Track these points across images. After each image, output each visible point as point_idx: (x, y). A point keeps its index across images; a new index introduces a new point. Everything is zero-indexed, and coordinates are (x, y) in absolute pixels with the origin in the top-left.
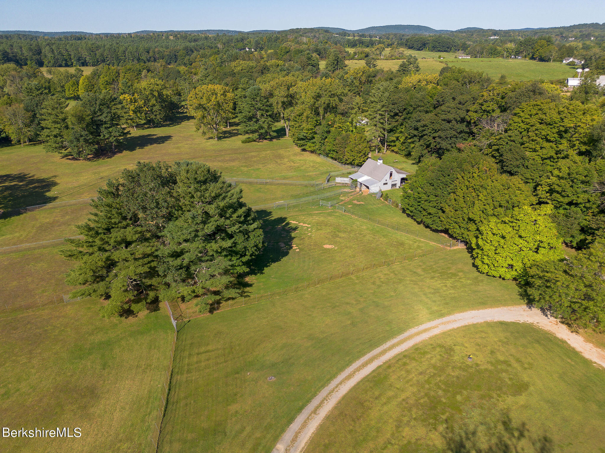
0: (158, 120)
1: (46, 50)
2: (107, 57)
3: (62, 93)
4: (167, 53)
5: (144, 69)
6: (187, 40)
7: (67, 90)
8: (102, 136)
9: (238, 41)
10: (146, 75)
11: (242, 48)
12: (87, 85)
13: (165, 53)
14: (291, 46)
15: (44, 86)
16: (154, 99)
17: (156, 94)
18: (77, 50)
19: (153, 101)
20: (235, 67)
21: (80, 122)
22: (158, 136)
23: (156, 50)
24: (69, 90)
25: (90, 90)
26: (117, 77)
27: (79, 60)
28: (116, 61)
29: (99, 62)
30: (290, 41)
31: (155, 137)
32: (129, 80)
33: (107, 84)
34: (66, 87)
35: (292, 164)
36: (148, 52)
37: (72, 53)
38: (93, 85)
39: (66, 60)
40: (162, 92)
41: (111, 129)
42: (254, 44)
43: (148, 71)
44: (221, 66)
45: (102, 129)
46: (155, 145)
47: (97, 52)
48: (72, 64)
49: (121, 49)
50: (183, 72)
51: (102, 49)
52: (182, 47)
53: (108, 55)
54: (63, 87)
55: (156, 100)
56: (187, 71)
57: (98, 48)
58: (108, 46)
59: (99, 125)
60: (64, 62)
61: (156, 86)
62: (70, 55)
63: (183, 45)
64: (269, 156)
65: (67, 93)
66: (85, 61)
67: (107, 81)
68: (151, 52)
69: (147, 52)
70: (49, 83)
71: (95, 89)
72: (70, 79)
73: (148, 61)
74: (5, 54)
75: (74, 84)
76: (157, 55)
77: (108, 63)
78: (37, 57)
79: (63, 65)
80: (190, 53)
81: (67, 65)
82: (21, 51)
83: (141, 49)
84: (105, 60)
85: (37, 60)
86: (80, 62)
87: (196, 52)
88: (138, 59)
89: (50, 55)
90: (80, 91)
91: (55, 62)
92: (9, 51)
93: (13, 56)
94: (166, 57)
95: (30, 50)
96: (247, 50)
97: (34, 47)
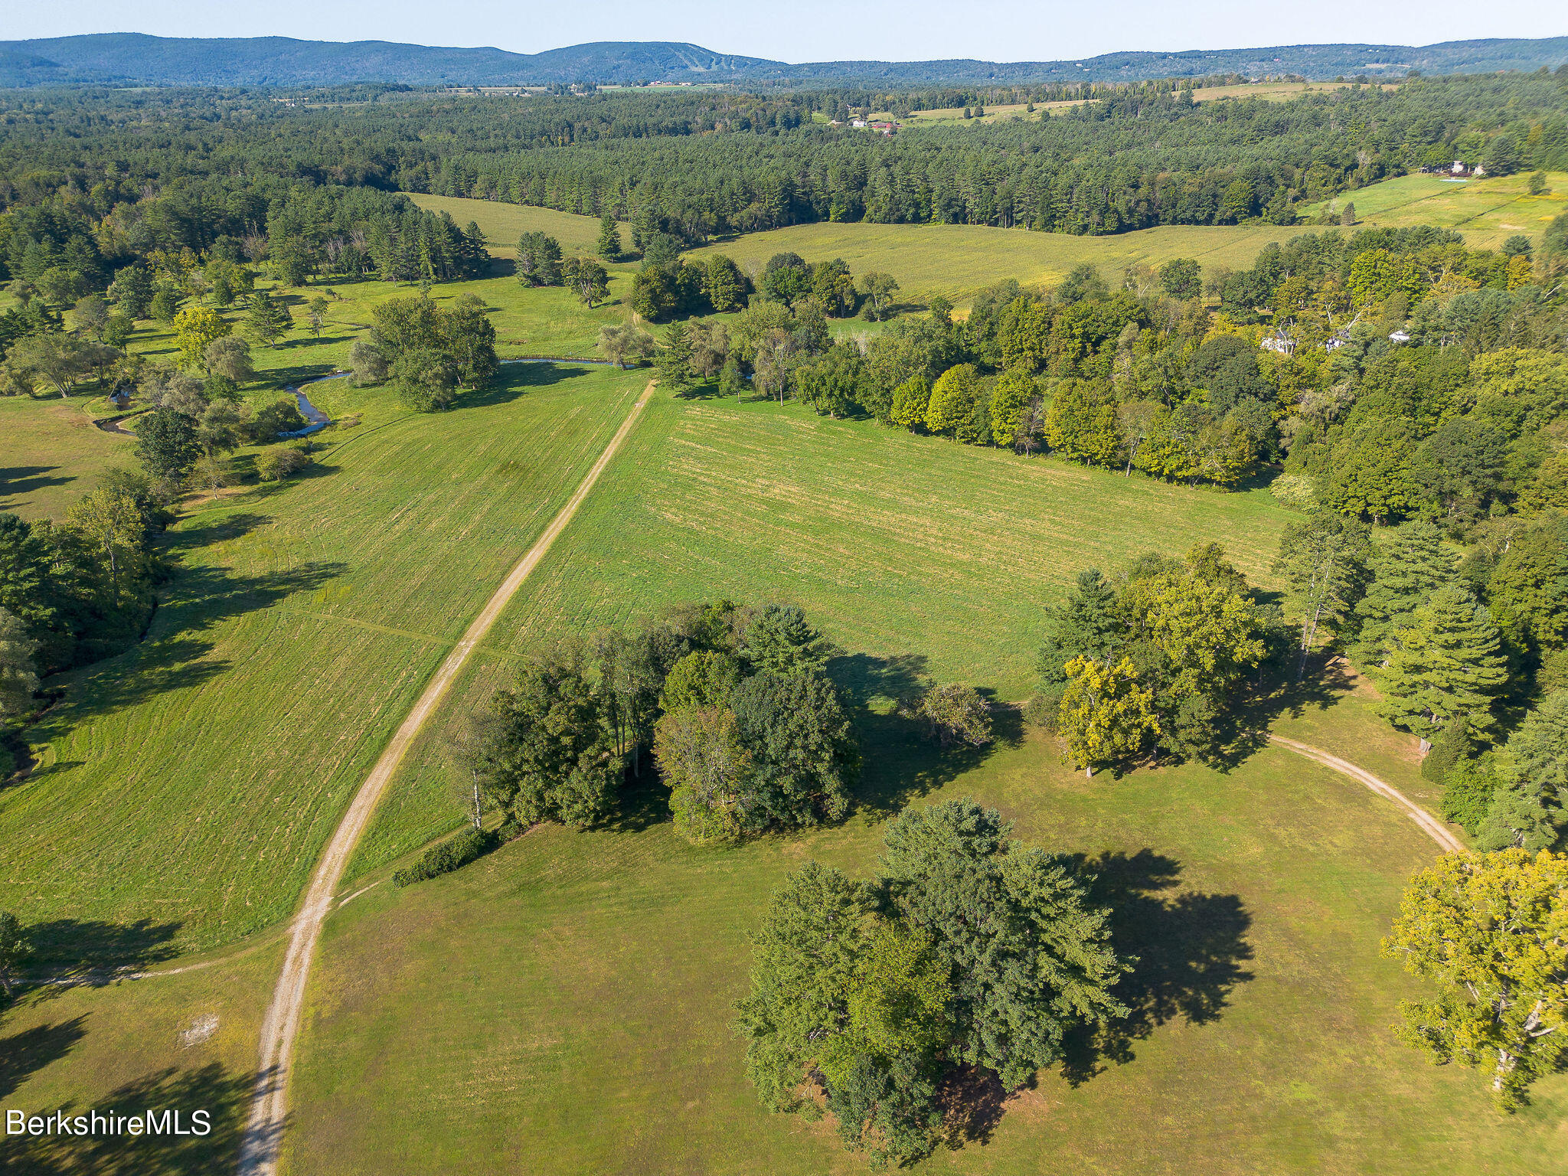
1: (877, 178)
2: (1019, 202)
3: (881, 406)
4: (1192, 189)
7: (896, 404)
10: (1133, 340)
11: (1441, 158)
12: (953, 399)
13: (1186, 187)
15: (840, 384)
18: (951, 178)
20: (1487, 373)
23: (1162, 175)
24: (902, 405)
25: (959, 415)
27: (949, 205)
28: (1043, 213)
29: (996, 213)
33: (1014, 406)
34: (896, 397)
36: (1136, 186)
37: (936, 187)
38: (971, 401)
39: (917, 205)
42: (1489, 152)
43: (1143, 324)
44: (1418, 344)
47: (998, 187)
48: (929, 216)
49: (1063, 180)
50: (1270, 369)
51: (1012, 178)
52: (1241, 168)
53: (1025, 196)
54: (887, 392)
56: (1285, 365)
57: (1003, 174)
58: (1030, 170)
60: (912, 210)
62: (931, 192)
63: (1246, 162)
65: (895, 413)
66: (964, 208)
67: (1013, 397)
68: (1144, 183)
69: (1134, 186)
70: (856, 373)
71: (974, 414)
72: (911, 368)
73: (1131, 212)
74: (788, 189)
75: (920, 388)
76: (1159, 195)
77: (1019, 217)
78: (854, 195)
79: (909, 217)
80: (1262, 187)
81: (917, 219)
82: (824, 180)
83: (1119, 178)
84: (1012, 207)
85: (853, 202)
86: (951, 211)
87: (1282, 188)
88: (1105, 210)
89: (883, 191)
90: (929, 412)
91: (891, 209)
92: (798, 180)
93: (803, 193)
94: (1184, 203)
95: (844, 175)
96: (1458, 168)
97: (853, 169)
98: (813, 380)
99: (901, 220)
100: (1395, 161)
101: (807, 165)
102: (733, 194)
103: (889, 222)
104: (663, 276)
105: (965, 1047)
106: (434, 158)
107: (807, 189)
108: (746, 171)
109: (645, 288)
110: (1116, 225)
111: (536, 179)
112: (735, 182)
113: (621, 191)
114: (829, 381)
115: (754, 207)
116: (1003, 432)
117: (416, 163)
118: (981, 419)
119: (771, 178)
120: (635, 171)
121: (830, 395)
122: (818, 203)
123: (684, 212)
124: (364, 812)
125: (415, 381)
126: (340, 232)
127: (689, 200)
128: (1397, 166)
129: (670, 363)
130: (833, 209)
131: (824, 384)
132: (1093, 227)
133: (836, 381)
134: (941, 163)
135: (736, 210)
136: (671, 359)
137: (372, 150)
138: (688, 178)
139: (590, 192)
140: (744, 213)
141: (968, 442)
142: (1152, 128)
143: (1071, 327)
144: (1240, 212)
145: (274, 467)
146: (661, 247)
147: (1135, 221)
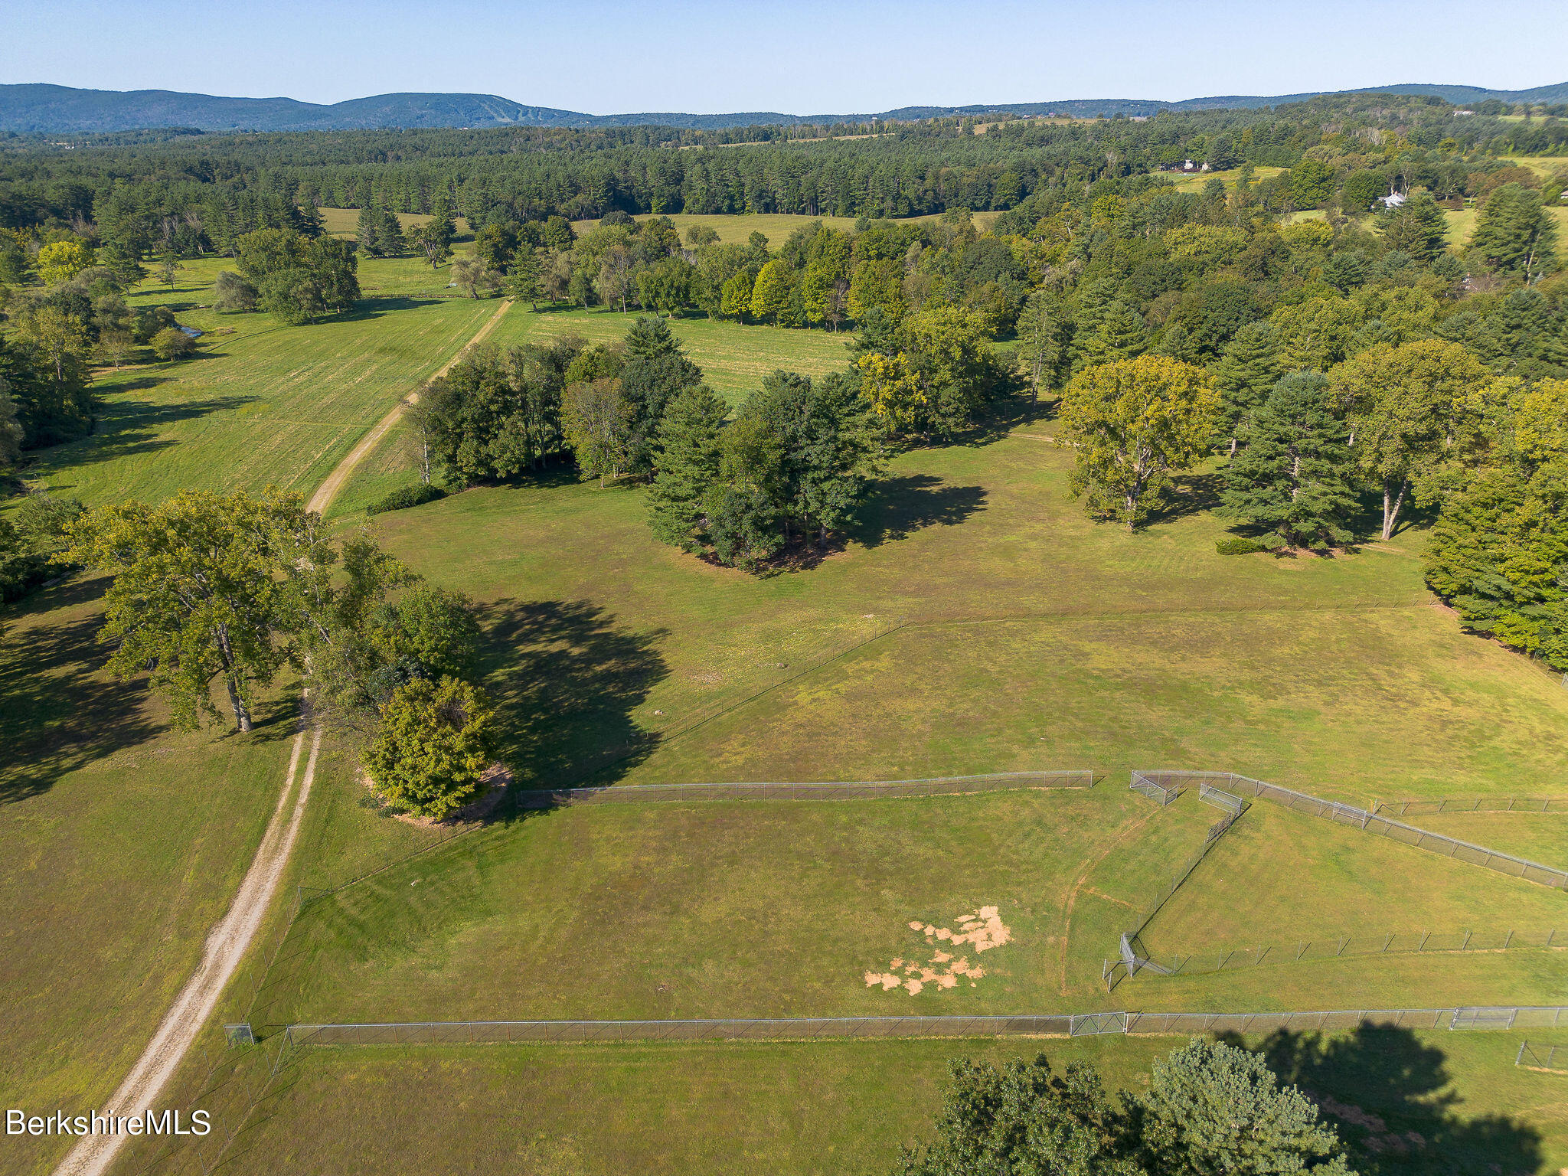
0: (949, 427)
1: (693, 173)
2: (823, 192)
3: (712, 302)
4: (970, 180)
5: (913, 239)
6: (1022, 139)
7: (725, 297)
8: (801, 505)
9: (1164, 142)
10: (918, 256)
11: (1176, 160)
12: (772, 286)
13: (965, 178)
14: (1331, 157)
15: (676, 284)
16: (948, 366)
17: (957, 353)
18: (760, 172)
19: (944, 373)
20: (1176, 244)
21: (752, 468)
22: (946, 484)
23: (944, 170)
24: (730, 297)
25: (778, 299)
26: (844, 257)
27: (760, 196)
28: (843, 201)
29: (803, 202)
30: (1326, 142)
31: (935, 489)
32: (878, 279)
33: (821, 287)
34: (725, 291)
35: (1447, 704)
36: (922, 178)
37: (748, 181)
38: (787, 288)
39: (732, 198)
40: (975, 347)
41: (826, 486)
42: (1211, 151)
43: (925, 243)
44: (1131, 236)
45: (805, 484)
46: (937, 526)
47: (803, 179)
48: (743, 208)
49: (860, 171)
50: (1021, 254)
51: (815, 172)
52: (1009, 163)
53: (827, 186)
54: (717, 288)
55: (952, 370)
56: (1031, 251)
57: (807, 167)
58: (830, 164)
59: (798, 471)
60: (727, 202)
61: (959, 330)
62: (743, 185)
63: (1013, 158)
64: (1338, 641)
65: (724, 304)
66: (774, 199)
67: (821, 280)
68: (929, 175)
69: (920, 178)
70: (689, 275)
71: (790, 298)
72: (736, 268)
73: (920, 200)
74: (611, 183)
75: (744, 281)
76: (944, 186)
77: (823, 205)
78: (674, 189)
79: (725, 208)
80: (1028, 178)
81: (732, 210)
82: (644, 176)
83: (907, 170)
84: (817, 197)
85: (672, 196)
86: (763, 201)
87: (1044, 177)
88: (897, 197)
89: (699, 185)
90: (754, 302)
91: (708, 201)
92: (619, 176)
93: (626, 188)
94: (966, 191)
95: (663, 172)
96: (1189, 166)
97: (672, 168)
98: (652, 282)
99: (718, 211)
100: (1138, 161)
101: (627, 163)
102: (560, 186)
103: (707, 213)
104: (504, 233)
105: (796, 503)
106: (248, 169)
107: (629, 184)
108: (570, 168)
109: (489, 242)
110: (907, 209)
111: (361, 183)
112: (560, 177)
113: (450, 188)
114: (666, 282)
115: (580, 198)
116: (814, 311)
117: (231, 176)
118: (796, 302)
119: (594, 172)
120: (462, 170)
121: (668, 295)
122: (640, 197)
123: (514, 198)
124: (327, 496)
125: (286, 297)
126: (172, 214)
127: (518, 188)
128: (1140, 165)
129: (522, 279)
130: (654, 202)
131: (662, 285)
132: (888, 212)
133: (673, 282)
134: (751, 159)
135: (563, 201)
136: (522, 277)
137: (184, 162)
138: (516, 174)
139: (419, 190)
140: (571, 202)
141: (787, 327)
142: (937, 143)
143: (867, 250)
144: (1011, 200)
145: (169, 346)
146: (499, 216)
147: (923, 207)
